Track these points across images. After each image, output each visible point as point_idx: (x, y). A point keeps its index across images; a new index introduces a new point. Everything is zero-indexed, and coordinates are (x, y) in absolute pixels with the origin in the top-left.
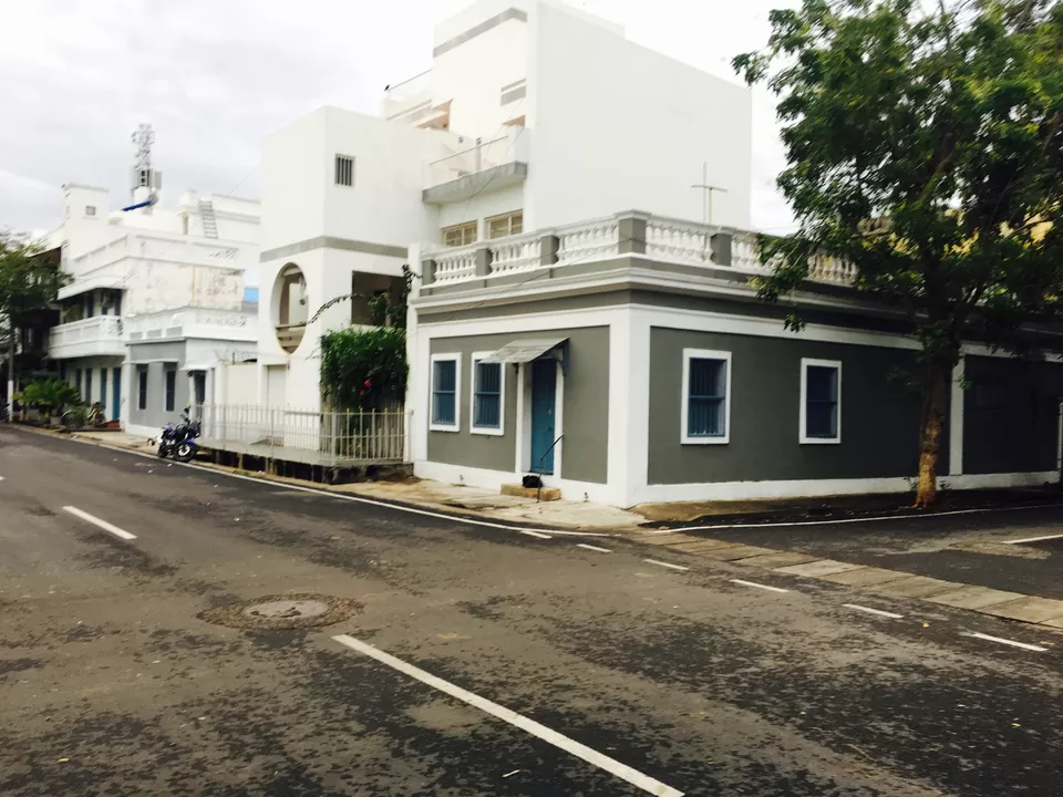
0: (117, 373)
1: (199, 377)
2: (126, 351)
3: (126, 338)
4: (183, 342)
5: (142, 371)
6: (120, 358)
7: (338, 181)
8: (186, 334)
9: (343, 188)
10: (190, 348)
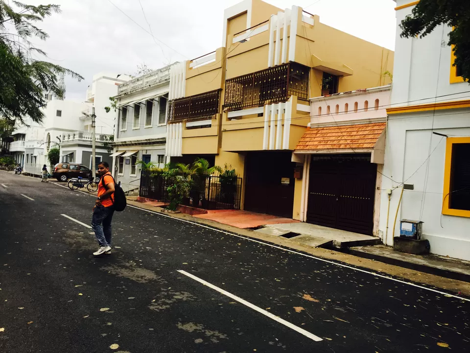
0: (24, 155)
1: (35, 157)
2: (24, 150)
3: (25, 147)
4: (34, 148)
5: (28, 155)
6: (24, 152)
7: (57, 115)
8: (35, 147)
9: (59, 117)
10: (35, 150)
